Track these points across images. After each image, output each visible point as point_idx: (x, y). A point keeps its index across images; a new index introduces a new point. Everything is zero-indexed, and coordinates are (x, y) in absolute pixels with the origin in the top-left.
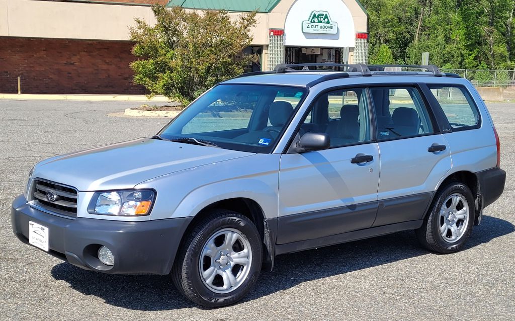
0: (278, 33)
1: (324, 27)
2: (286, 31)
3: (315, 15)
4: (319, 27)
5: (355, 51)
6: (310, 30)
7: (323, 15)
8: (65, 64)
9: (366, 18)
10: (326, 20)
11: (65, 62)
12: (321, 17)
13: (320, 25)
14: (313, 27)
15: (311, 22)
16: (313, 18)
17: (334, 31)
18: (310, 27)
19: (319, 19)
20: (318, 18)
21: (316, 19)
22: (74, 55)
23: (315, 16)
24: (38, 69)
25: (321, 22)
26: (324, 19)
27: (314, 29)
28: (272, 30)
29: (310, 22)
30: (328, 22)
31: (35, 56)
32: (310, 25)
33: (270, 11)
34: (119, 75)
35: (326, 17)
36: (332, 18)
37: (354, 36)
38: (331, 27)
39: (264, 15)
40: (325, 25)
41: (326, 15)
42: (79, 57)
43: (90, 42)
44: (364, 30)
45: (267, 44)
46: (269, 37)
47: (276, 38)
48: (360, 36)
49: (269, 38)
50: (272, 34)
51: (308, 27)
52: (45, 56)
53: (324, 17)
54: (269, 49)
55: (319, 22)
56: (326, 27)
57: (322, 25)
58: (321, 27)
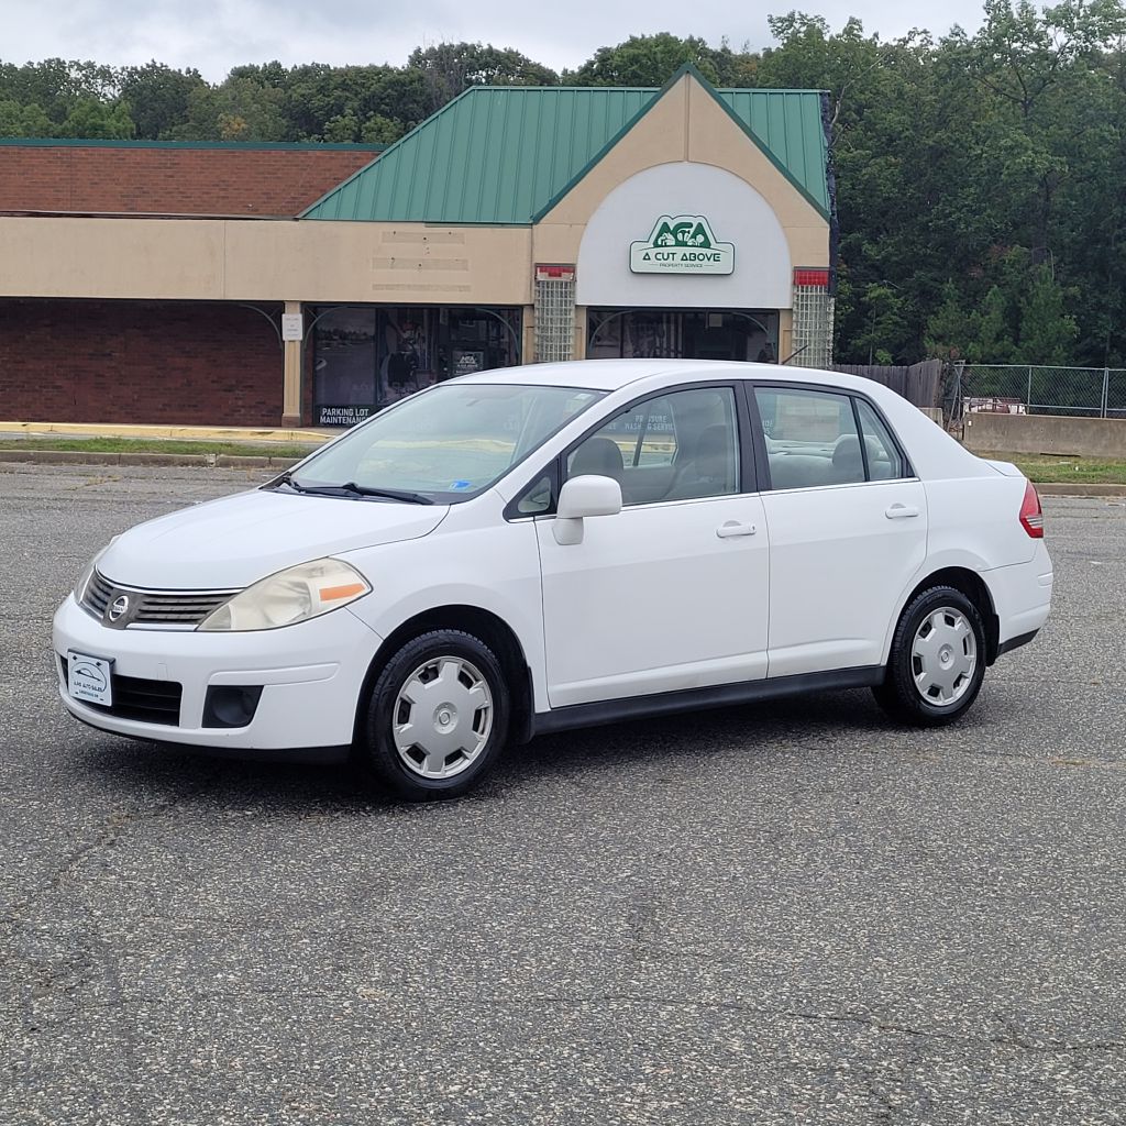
0: (558, 274)
1: (695, 257)
2: (579, 268)
3: (665, 225)
4: (678, 257)
5: (794, 317)
6: (652, 267)
7: (691, 225)
9: (828, 230)
10: (700, 239)
11: (91, 351)
12: (684, 232)
13: (681, 251)
14: (659, 256)
15: (656, 245)
16: (659, 235)
17: (723, 267)
18: (652, 256)
19: (680, 236)
21: (671, 237)
23: (665, 228)
24: (31, 367)
25: (684, 244)
26: (694, 236)
27: (663, 262)
28: (543, 267)
29: (651, 244)
30: (706, 244)
31: (27, 337)
32: (652, 252)
33: (537, 220)
34: (213, 382)
35: (700, 230)
36: (718, 230)
37: (788, 278)
38: (716, 257)
39: (527, 231)
40: (697, 251)
41: (700, 225)
44: (820, 258)
45: (529, 302)
46: (534, 283)
47: (553, 287)
48: (803, 277)
49: (534, 288)
50: (541, 276)
51: (647, 258)
52: (48, 338)
53: (692, 230)
54: (537, 314)
55: (680, 244)
56: (701, 257)
57: (687, 251)
58: (685, 258)
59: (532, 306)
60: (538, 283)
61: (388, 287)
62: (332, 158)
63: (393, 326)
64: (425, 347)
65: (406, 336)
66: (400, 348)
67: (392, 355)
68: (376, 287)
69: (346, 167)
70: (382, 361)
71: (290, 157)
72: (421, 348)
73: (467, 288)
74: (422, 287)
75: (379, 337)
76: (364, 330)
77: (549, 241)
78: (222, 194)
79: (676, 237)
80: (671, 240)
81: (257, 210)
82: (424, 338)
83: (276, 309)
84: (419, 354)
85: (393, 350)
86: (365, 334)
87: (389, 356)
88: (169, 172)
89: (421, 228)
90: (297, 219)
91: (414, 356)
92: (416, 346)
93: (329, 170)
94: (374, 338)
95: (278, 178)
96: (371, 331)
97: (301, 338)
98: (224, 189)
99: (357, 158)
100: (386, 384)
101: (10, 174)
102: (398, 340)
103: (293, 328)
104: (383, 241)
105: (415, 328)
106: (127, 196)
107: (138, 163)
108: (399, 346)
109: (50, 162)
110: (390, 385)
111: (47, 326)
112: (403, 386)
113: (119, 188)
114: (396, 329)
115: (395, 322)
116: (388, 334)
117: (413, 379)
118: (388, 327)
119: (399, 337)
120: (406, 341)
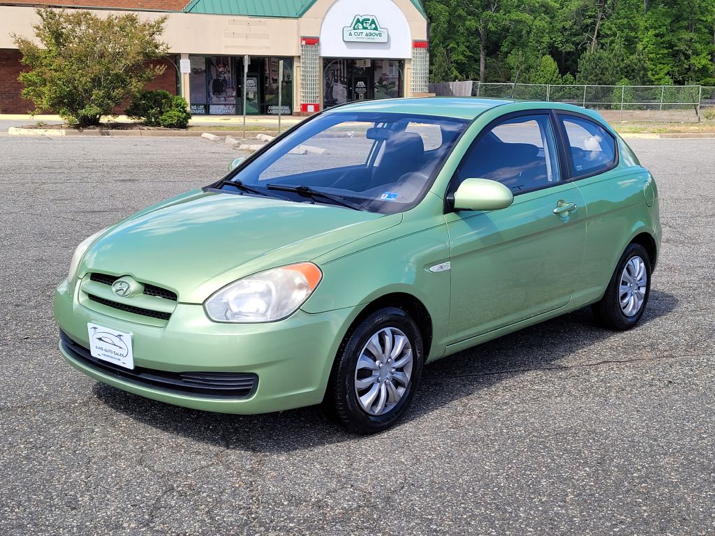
0: (312, 42)
1: (371, 34)
2: (321, 40)
3: (358, 19)
4: (364, 35)
5: (412, 63)
6: (353, 39)
7: (369, 20)
9: (426, 22)
10: (373, 26)
12: (366, 23)
13: (365, 31)
14: (356, 34)
15: (354, 29)
16: (356, 24)
17: (384, 39)
18: (353, 34)
19: (365, 25)
21: (360, 25)
23: (358, 21)
25: (367, 28)
26: (371, 25)
27: (357, 36)
28: (304, 38)
29: (352, 28)
30: (376, 29)
32: (353, 32)
33: (301, 16)
35: (373, 22)
36: (381, 22)
37: (410, 45)
38: (380, 35)
39: (295, 21)
40: (372, 32)
41: (373, 20)
44: (423, 37)
45: (298, 55)
46: (300, 46)
47: (309, 47)
48: (417, 44)
49: (300, 48)
50: (304, 43)
51: (350, 34)
53: (370, 22)
54: (301, 61)
55: (364, 28)
56: (374, 34)
57: (368, 31)
58: (367, 35)
59: (299, 57)
60: (302, 46)
61: (232, 47)
64: (230, 75)
65: (220, 70)
66: (218, 76)
67: (214, 80)
68: (226, 47)
70: (209, 82)
73: (268, 48)
74: (247, 47)
75: (208, 71)
79: (363, 25)
80: (361, 27)
83: (178, 57)
84: (227, 79)
85: (215, 77)
86: (201, 69)
89: (247, 18)
90: (186, 13)
91: (224, 80)
92: (225, 75)
94: (205, 71)
96: (203, 68)
97: (190, 72)
100: (211, 94)
103: (185, 67)
104: (229, 24)
105: (224, 66)
110: (214, 94)
112: (219, 94)
115: (215, 64)
116: (212, 70)
117: (224, 91)
118: (212, 66)
119: (217, 71)
120: (220, 73)
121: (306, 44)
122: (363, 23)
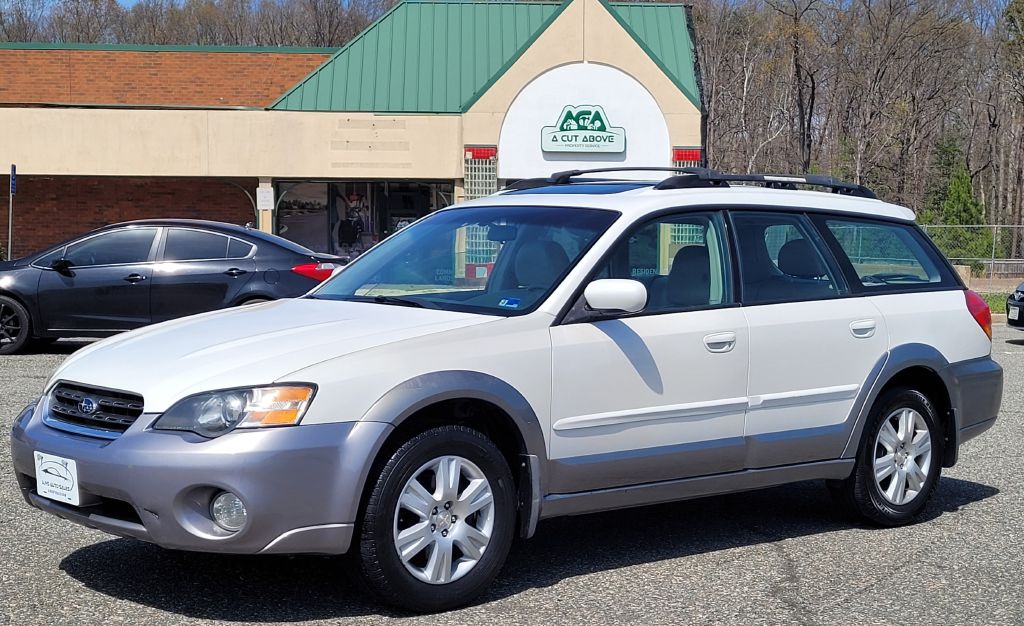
0: (484, 154)
1: (594, 139)
2: (499, 150)
3: (569, 113)
4: (580, 139)
6: (560, 147)
7: (589, 113)
8: (92, 223)
9: (700, 116)
10: (598, 124)
11: (91, 220)
12: (584, 119)
13: (582, 134)
14: (565, 138)
15: (562, 129)
16: (565, 121)
17: (616, 147)
18: (559, 138)
19: (581, 122)
20: (577, 120)
21: (573, 122)
22: (108, 206)
23: (569, 115)
24: (41, 233)
25: (585, 128)
26: (593, 122)
27: (568, 143)
28: (468, 148)
29: (558, 129)
30: (602, 128)
31: (37, 209)
32: (559, 135)
33: (465, 109)
35: (597, 117)
36: (611, 119)
37: (668, 155)
38: (610, 139)
39: (457, 118)
40: (595, 134)
41: (597, 113)
42: (117, 210)
43: (139, 182)
44: (694, 141)
45: (460, 177)
46: (462, 162)
47: (479, 163)
48: (680, 155)
49: (464, 165)
50: (469, 155)
51: (555, 139)
52: (55, 209)
53: (591, 117)
54: (466, 187)
55: (581, 128)
56: (599, 139)
57: (588, 133)
58: (585, 139)
59: (462, 180)
60: (467, 161)
61: (345, 165)
62: (291, 59)
63: (341, 197)
64: (369, 214)
65: (353, 205)
66: (348, 215)
67: (342, 221)
68: (334, 165)
69: (301, 66)
71: (254, 58)
72: (365, 215)
73: (408, 165)
74: (371, 165)
75: (331, 206)
76: (318, 201)
77: (475, 127)
78: (198, 89)
79: (578, 123)
80: (574, 125)
81: (227, 103)
82: (367, 207)
83: (252, 183)
84: (364, 220)
85: (342, 217)
86: (319, 204)
87: (339, 222)
88: (153, 71)
89: (372, 116)
90: (267, 110)
91: (359, 222)
92: (361, 214)
93: (287, 69)
94: (327, 207)
95: (245, 75)
96: (324, 202)
97: (273, 208)
98: (200, 85)
99: (309, 60)
100: (337, 245)
101: (18, 73)
102: (347, 208)
103: (265, 199)
104: (339, 128)
105: (360, 200)
106: (118, 91)
107: (127, 64)
108: (347, 213)
109: (52, 63)
110: (340, 246)
111: (53, 199)
112: (351, 246)
113: (111, 85)
114: (344, 199)
115: (343, 194)
116: (338, 203)
117: (359, 240)
118: (338, 198)
119: (347, 206)
120: (353, 209)
121: (474, 157)
122: (576, 118)
